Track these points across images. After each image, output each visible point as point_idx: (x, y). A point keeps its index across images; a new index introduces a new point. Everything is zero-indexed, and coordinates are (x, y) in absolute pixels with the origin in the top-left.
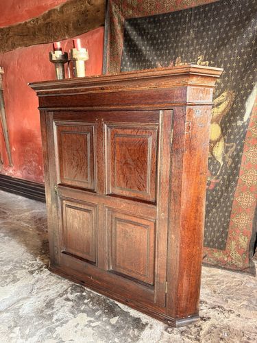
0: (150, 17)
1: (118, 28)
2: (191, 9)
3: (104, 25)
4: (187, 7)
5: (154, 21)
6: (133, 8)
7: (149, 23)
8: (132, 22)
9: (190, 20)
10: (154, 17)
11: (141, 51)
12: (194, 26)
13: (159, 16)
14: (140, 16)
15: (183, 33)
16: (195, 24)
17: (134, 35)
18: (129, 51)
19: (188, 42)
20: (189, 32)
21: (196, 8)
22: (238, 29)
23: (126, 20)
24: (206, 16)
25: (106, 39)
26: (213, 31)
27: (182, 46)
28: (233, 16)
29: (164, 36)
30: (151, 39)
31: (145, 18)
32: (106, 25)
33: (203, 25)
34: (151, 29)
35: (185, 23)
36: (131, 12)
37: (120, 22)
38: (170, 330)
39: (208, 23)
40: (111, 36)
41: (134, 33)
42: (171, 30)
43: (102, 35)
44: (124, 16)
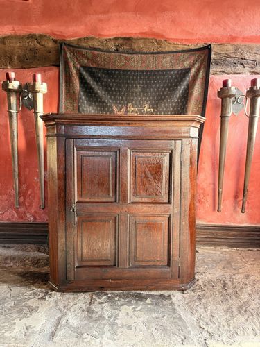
0: (104, 69)
1: (74, 72)
2: (137, 71)
3: (58, 66)
4: (134, 69)
5: (108, 73)
6: (88, 59)
7: (103, 73)
8: (85, 68)
9: (137, 78)
10: (108, 70)
11: (97, 93)
12: (140, 83)
13: (112, 70)
14: (95, 66)
15: (132, 87)
16: (141, 82)
17: (89, 79)
18: (85, 92)
19: (136, 93)
20: (136, 87)
21: (141, 71)
22: (170, 91)
23: (81, 66)
24: (148, 78)
25: (61, 78)
26: (154, 89)
27: (132, 95)
28: (166, 82)
29: (117, 86)
30: (105, 86)
31: (100, 69)
32: (62, 67)
33: (146, 83)
34: (105, 78)
35: (133, 79)
36: (86, 61)
37: (75, 67)
38: (185, 292)
39: (150, 83)
40: (66, 77)
41: (90, 78)
42: (123, 83)
43: (57, 73)
44: (79, 63)
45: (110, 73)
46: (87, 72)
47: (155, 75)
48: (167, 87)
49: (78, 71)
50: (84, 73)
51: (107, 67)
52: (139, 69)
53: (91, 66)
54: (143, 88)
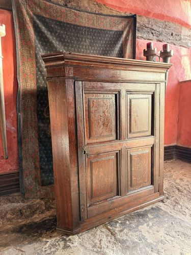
0: (57, 21)
1: (28, 19)
2: (85, 27)
3: (11, 11)
4: (82, 25)
5: (60, 25)
6: (41, 9)
7: (56, 24)
8: (38, 16)
9: (85, 34)
10: (60, 22)
11: (51, 43)
12: (88, 38)
13: (64, 23)
14: (47, 17)
15: (82, 40)
18: (40, 40)
19: (86, 47)
20: (85, 41)
21: (88, 28)
22: (111, 47)
23: (35, 14)
24: (94, 35)
26: (99, 44)
27: (82, 48)
28: (107, 40)
29: (69, 38)
30: (59, 37)
31: (53, 20)
32: (14, 12)
33: (93, 39)
34: (58, 29)
35: (82, 34)
36: (39, 10)
37: (28, 14)
40: (19, 22)
41: (44, 28)
42: (74, 36)
43: (10, 17)
44: (32, 11)
45: (62, 25)
46: (40, 21)
47: (99, 33)
48: (109, 44)
49: (31, 18)
50: (38, 22)
51: (59, 19)
52: (86, 25)
53: (44, 16)
54: (91, 43)
